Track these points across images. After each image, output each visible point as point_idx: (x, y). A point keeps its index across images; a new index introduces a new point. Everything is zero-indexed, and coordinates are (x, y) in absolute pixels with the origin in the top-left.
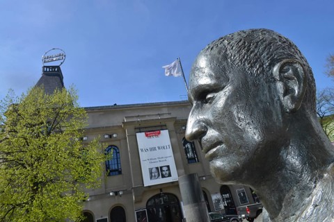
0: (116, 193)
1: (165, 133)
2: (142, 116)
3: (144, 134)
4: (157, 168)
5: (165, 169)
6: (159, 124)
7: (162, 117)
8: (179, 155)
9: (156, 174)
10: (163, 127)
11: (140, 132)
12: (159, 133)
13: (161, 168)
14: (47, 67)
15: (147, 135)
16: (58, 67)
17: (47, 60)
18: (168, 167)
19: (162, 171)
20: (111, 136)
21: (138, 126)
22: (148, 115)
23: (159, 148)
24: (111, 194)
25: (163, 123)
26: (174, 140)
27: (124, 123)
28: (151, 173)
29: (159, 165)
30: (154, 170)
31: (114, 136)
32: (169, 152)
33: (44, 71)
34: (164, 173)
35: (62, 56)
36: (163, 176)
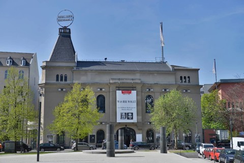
0: (101, 123)
1: (134, 93)
2: (122, 79)
3: (121, 91)
4: (126, 113)
5: (130, 114)
6: (131, 86)
7: (134, 81)
8: (140, 107)
9: (125, 117)
10: (134, 88)
11: (119, 90)
12: (130, 93)
13: (128, 113)
15: (122, 93)
18: (132, 113)
19: (128, 115)
20: (101, 89)
21: (118, 86)
22: (126, 79)
23: (129, 101)
24: (99, 123)
25: (134, 86)
26: (139, 97)
27: (110, 83)
28: (122, 116)
29: (127, 112)
30: (124, 114)
31: (103, 90)
32: (135, 105)
34: (129, 117)
36: (128, 119)
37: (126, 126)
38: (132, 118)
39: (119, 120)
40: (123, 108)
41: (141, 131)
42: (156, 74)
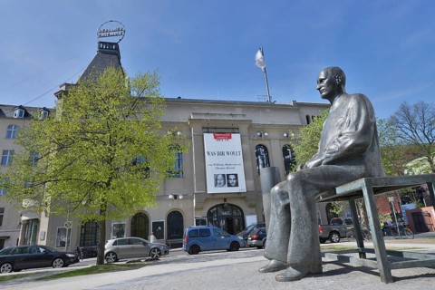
0: (176, 197)
1: (236, 137)
2: (212, 115)
3: (212, 135)
4: (224, 175)
5: (232, 177)
6: (230, 126)
7: (235, 118)
8: (249, 164)
9: (222, 182)
10: (235, 130)
11: (208, 132)
12: (230, 137)
13: (228, 175)
14: (103, 43)
15: (215, 137)
16: (116, 44)
17: (102, 34)
18: (236, 175)
19: (228, 178)
20: (174, 134)
21: (206, 125)
22: (219, 115)
23: (228, 153)
24: (170, 197)
25: (234, 126)
26: (246, 146)
27: (190, 119)
28: (216, 180)
29: (226, 172)
30: (220, 177)
31: (178, 133)
32: (240, 159)
33: (99, 48)
34: (231, 182)
35: (121, 32)
36: (229, 185)
37: (225, 200)
38: (237, 185)
39: (211, 189)
40: (217, 166)
41: (254, 209)
42: (268, 110)
